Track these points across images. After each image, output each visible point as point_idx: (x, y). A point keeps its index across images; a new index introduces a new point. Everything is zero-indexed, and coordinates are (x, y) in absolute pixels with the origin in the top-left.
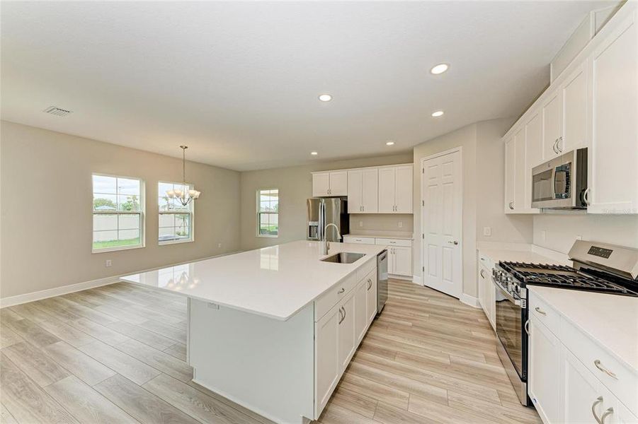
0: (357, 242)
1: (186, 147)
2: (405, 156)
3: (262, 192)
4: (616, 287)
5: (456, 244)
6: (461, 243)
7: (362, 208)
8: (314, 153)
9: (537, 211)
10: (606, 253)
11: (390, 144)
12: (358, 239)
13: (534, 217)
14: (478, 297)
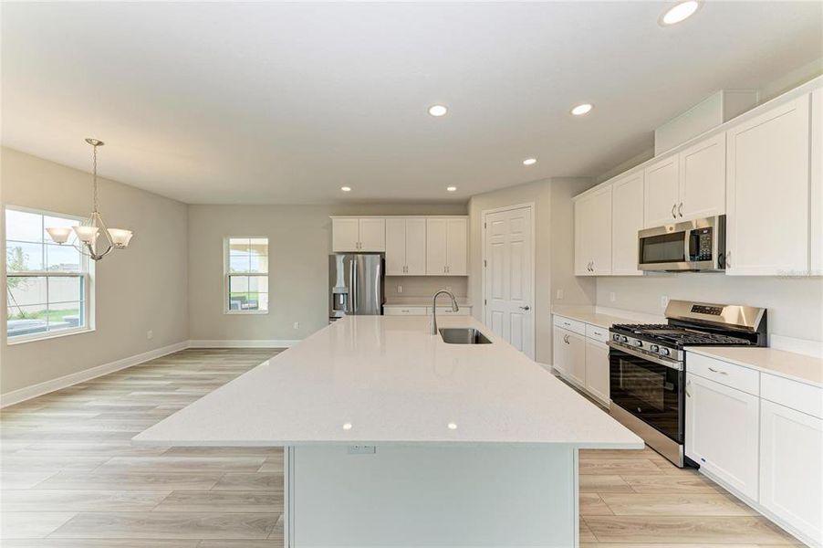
0: (405, 313)
1: (100, 143)
2: (460, 207)
3: (233, 241)
4: (737, 340)
5: (527, 309)
6: (533, 308)
7: (405, 268)
8: (346, 189)
9: (641, 273)
10: (716, 310)
11: (452, 189)
12: (406, 309)
13: (598, 279)
14: (552, 364)
